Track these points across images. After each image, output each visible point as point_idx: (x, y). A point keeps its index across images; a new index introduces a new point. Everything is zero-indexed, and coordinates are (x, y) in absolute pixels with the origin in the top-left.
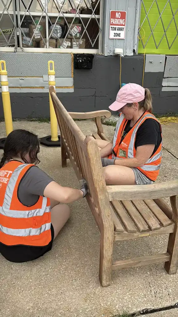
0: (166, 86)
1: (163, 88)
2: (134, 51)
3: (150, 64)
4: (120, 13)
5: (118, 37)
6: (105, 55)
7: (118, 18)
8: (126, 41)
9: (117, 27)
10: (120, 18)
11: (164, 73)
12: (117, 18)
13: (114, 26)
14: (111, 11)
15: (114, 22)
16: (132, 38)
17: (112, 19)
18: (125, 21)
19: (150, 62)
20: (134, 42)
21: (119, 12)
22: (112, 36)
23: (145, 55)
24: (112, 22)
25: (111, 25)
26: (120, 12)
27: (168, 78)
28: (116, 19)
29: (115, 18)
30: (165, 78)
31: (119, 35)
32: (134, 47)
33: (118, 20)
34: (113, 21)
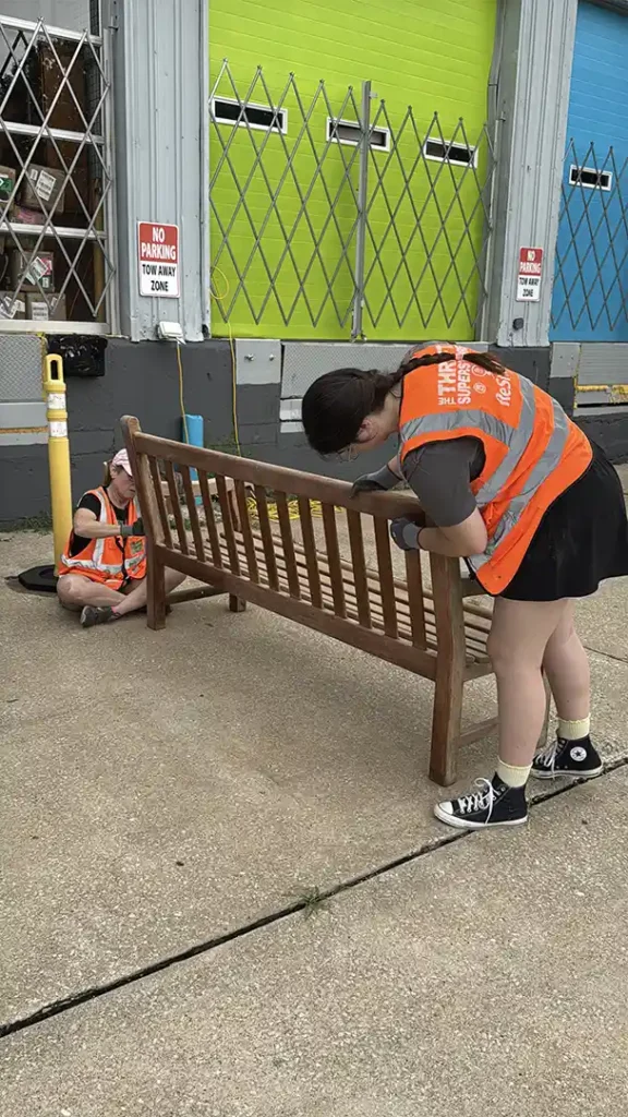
0: (288, 421)
1: (283, 424)
2: (204, 328)
3: (248, 364)
4: (162, 230)
5: (161, 293)
6: (134, 339)
7: (159, 243)
8: (183, 302)
9: (158, 264)
10: (164, 243)
11: (280, 385)
12: (156, 243)
13: (151, 263)
14: (139, 223)
15: (149, 253)
16: (196, 294)
17: (143, 244)
18: (176, 250)
19: (247, 358)
20: (202, 305)
21: (159, 227)
22: (146, 289)
23: (234, 341)
24: (143, 251)
25: (142, 259)
26: (163, 227)
27: (290, 398)
28: (154, 245)
29: (151, 242)
30: (283, 399)
31: (163, 286)
32: (203, 319)
33: (159, 247)
34: (146, 248)
